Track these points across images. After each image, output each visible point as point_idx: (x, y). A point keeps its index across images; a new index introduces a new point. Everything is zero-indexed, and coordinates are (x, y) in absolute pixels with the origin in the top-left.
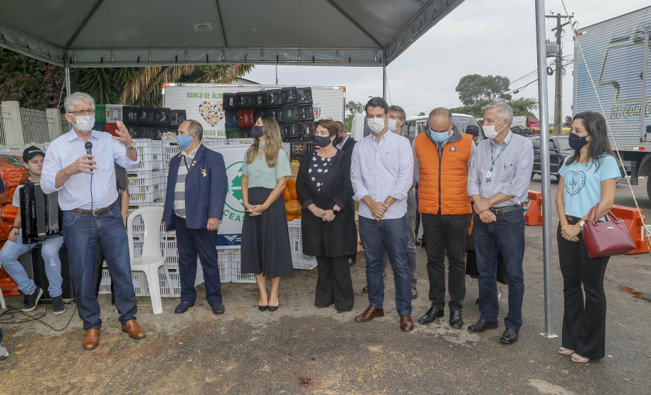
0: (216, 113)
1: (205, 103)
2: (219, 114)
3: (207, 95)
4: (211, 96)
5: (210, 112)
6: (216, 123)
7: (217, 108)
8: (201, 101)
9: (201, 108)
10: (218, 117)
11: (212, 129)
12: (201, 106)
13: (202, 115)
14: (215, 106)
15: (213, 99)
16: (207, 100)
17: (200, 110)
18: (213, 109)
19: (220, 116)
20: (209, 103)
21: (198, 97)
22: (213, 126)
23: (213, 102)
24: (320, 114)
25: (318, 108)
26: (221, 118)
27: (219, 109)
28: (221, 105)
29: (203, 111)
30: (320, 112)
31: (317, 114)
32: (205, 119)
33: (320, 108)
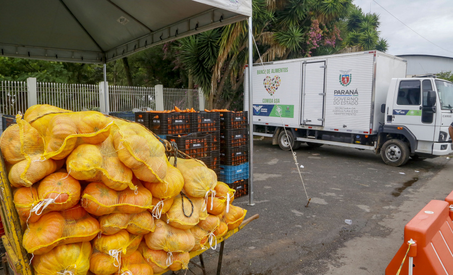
0: (274, 85)
1: (267, 77)
2: (275, 86)
3: (268, 71)
5: (270, 84)
6: (273, 93)
7: (274, 81)
8: (264, 76)
9: (265, 82)
10: (274, 88)
11: (271, 97)
12: (265, 80)
13: (265, 87)
14: (273, 79)
15: (272, 74)
16: (268, 75)
18: (271, 82)
19: (276, 87)
20: (270, 77)
21: (263, 73)
22: (271, 95)
23: (272, 76)
24: (350, 81)
25: (349, 74)
26: (276, 89)
27: (275, 82)
28: (277, 78)
29: (266, 84)
30: (351, 79)
31: (348, 80)
32: (267, 90)
33: (351, 75)
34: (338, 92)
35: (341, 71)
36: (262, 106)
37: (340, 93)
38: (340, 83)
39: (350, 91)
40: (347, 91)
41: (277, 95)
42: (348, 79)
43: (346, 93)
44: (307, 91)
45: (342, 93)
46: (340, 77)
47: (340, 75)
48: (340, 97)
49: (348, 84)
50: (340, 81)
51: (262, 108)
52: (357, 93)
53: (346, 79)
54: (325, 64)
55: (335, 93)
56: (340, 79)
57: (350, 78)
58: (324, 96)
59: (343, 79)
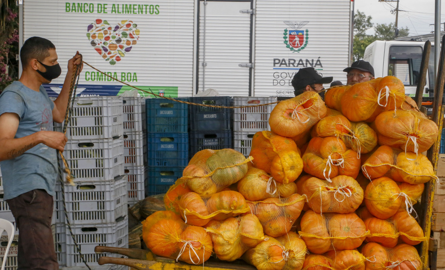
0: (119, 41)
1: (99, 21)
2: (122, 43)
3: (102, 8)
4: (109, 8)
5: (107, 38)
6: (118, 59)
7: (120, 31)
8: (91, 18)
9: (91, 32)
10: (121, 47)
11: (112, 69)
12: (90, 27)
13: (93, 43)
14: (117, 28)
15: (114, 15)
16: (102, 16)
17: (88, 35)
18: (112, 33)
19: (126, 46)
20: (106, 22)
21: (86, 12)
22: (113, 63)
23: (113, 19)
24: (307, 42)
25: (305, 30)
26: (128, 50)
27: (124, 35)
28: (128, 25)
29: (94, 36)
30: (307, 38)
31: (301, 41)
32: (98, 50)
33: (307, 31)
34: (282, 62)
35: (287, 23)
36: (83, 89)
37: (285, 64)
38: (285, 45)
39: (307, 61)
40: (301, 60)
41: (127, 65)
42: (301, 38)
43: (299, 64)
44: (210, 55)
45: (289, 63)
46: (285, 34)
47: (286, 31)
48: (287, 71)
49: (303, 48)
50: (286, 42)
51: (84, 92)
52: (320, 64)
53: (297, 39)
54: (252, 8)
55: (275, 63)
56: (285, 38)
57: (305, 36)
58: (251, 69)
59: (292, 38)
